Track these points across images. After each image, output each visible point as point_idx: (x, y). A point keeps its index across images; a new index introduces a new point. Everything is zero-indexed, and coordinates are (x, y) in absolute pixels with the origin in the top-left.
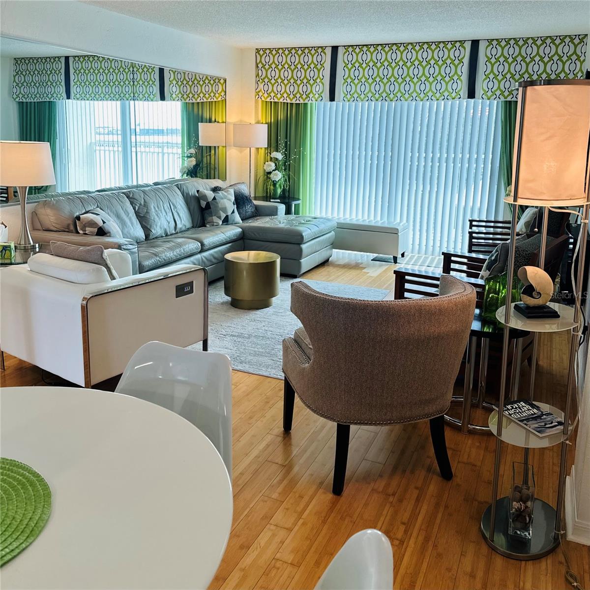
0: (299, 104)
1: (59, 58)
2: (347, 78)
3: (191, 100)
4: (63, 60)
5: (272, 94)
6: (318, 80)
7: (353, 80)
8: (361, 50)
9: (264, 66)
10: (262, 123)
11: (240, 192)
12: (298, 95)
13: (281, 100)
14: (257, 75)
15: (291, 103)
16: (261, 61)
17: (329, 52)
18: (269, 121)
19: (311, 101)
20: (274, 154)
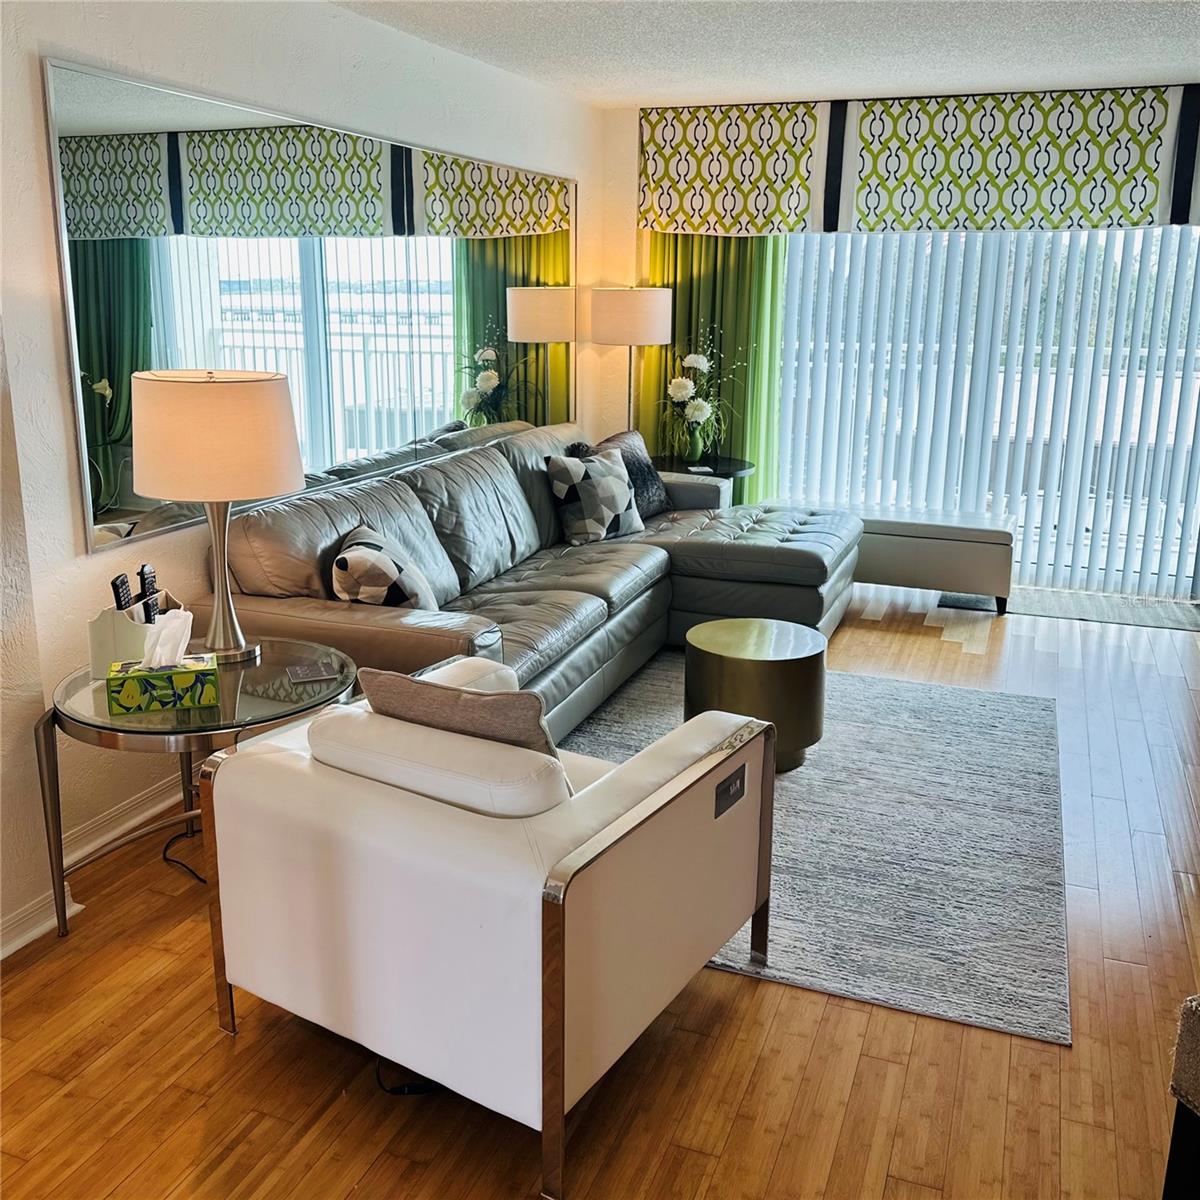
0: (746, 238)
1: (153, 135)
2: (869, 176)
3: (478, 234)
4: (163, 142)
5: (680, 218)
6: (796, 182)
7: (883, 182)
8: (906, 109)
9: (660, 150)
10: (654, 286)
11: (634, 456)
12: (744, 219)
13: (702, 231)
14: (643, 172)
15: (725, 238)
16: (652, 139)
17: (823, 114)
18: (671, 280)
19: (776, 231)
20: (692, 360)
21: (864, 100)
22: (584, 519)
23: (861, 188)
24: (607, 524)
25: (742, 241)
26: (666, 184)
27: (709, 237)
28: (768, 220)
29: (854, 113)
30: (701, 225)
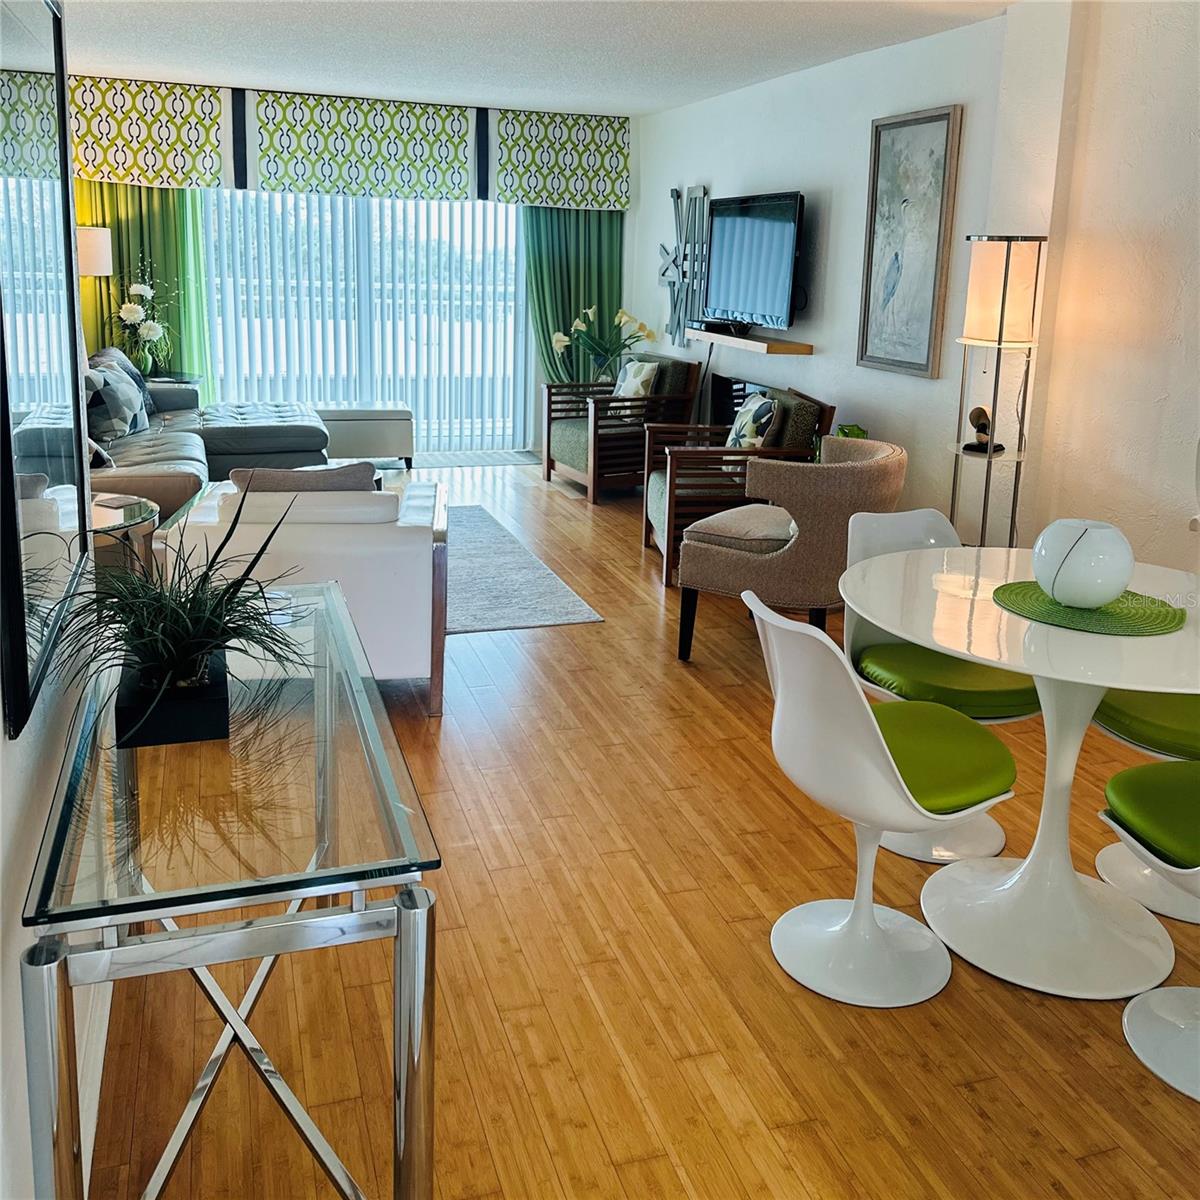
0: (168, 189)
2: (268, 149)
5: (106, 169)
6: (208, 148)
7: (279, 154)
8: (291, 101)
9: (81, 111)
12: (165, 174)
13: (127, 181)
15: (148, 188)
16: (73, 101)
17: (226, 97)
19: (194, 186)
20: (136, 289)
21: (258, 91)
22: (110, 419)
23: (262, 158)
24: (129, 422)
25: (164, 192)
26: (90, 139)
27: (133, 186)
28: (187, 176)
29: (251, 99)
30: (125, 175)
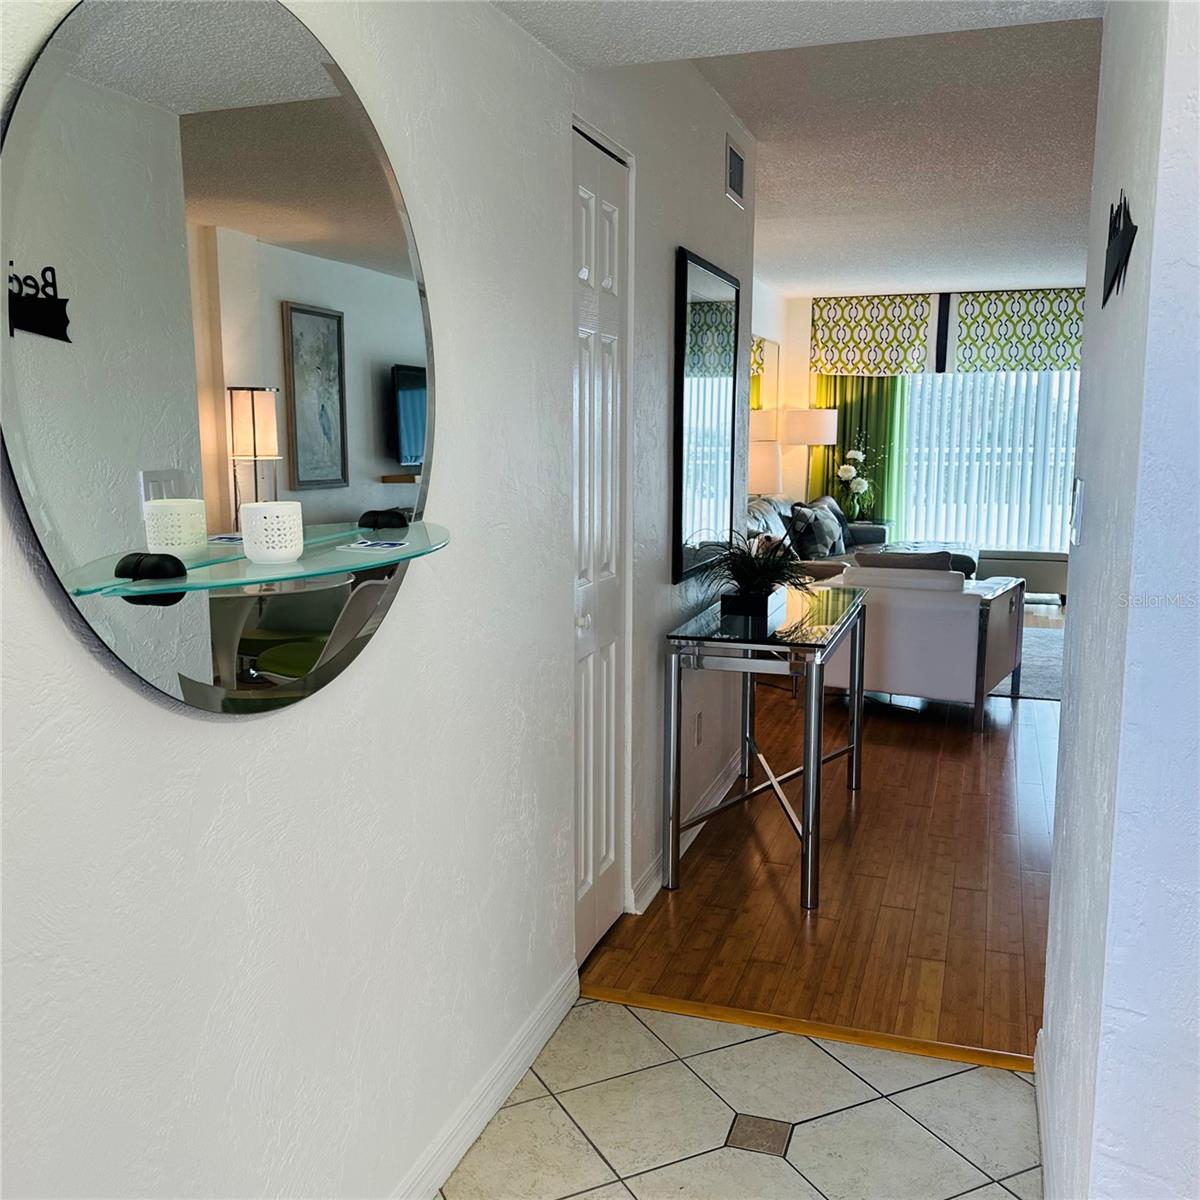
0: (883, 378)
5: (839, 365)
6: (917, 343)
7: (974, 342)
9: (826, 324)
10: (820, 408)
12: (882, 365)
13: (854, 373)
14: (814, 337)
15: (869, 377)
16: (821, 317)
17: (935, 302)
18: (833, 405)
19: (904, 373)
20: (851, 454)
21: (961, 293)
23: (960, 346)
26: (830, 344)
27: (858, 377)
28: (899, 366)
29: (954, 301)
30: (853, 369)
